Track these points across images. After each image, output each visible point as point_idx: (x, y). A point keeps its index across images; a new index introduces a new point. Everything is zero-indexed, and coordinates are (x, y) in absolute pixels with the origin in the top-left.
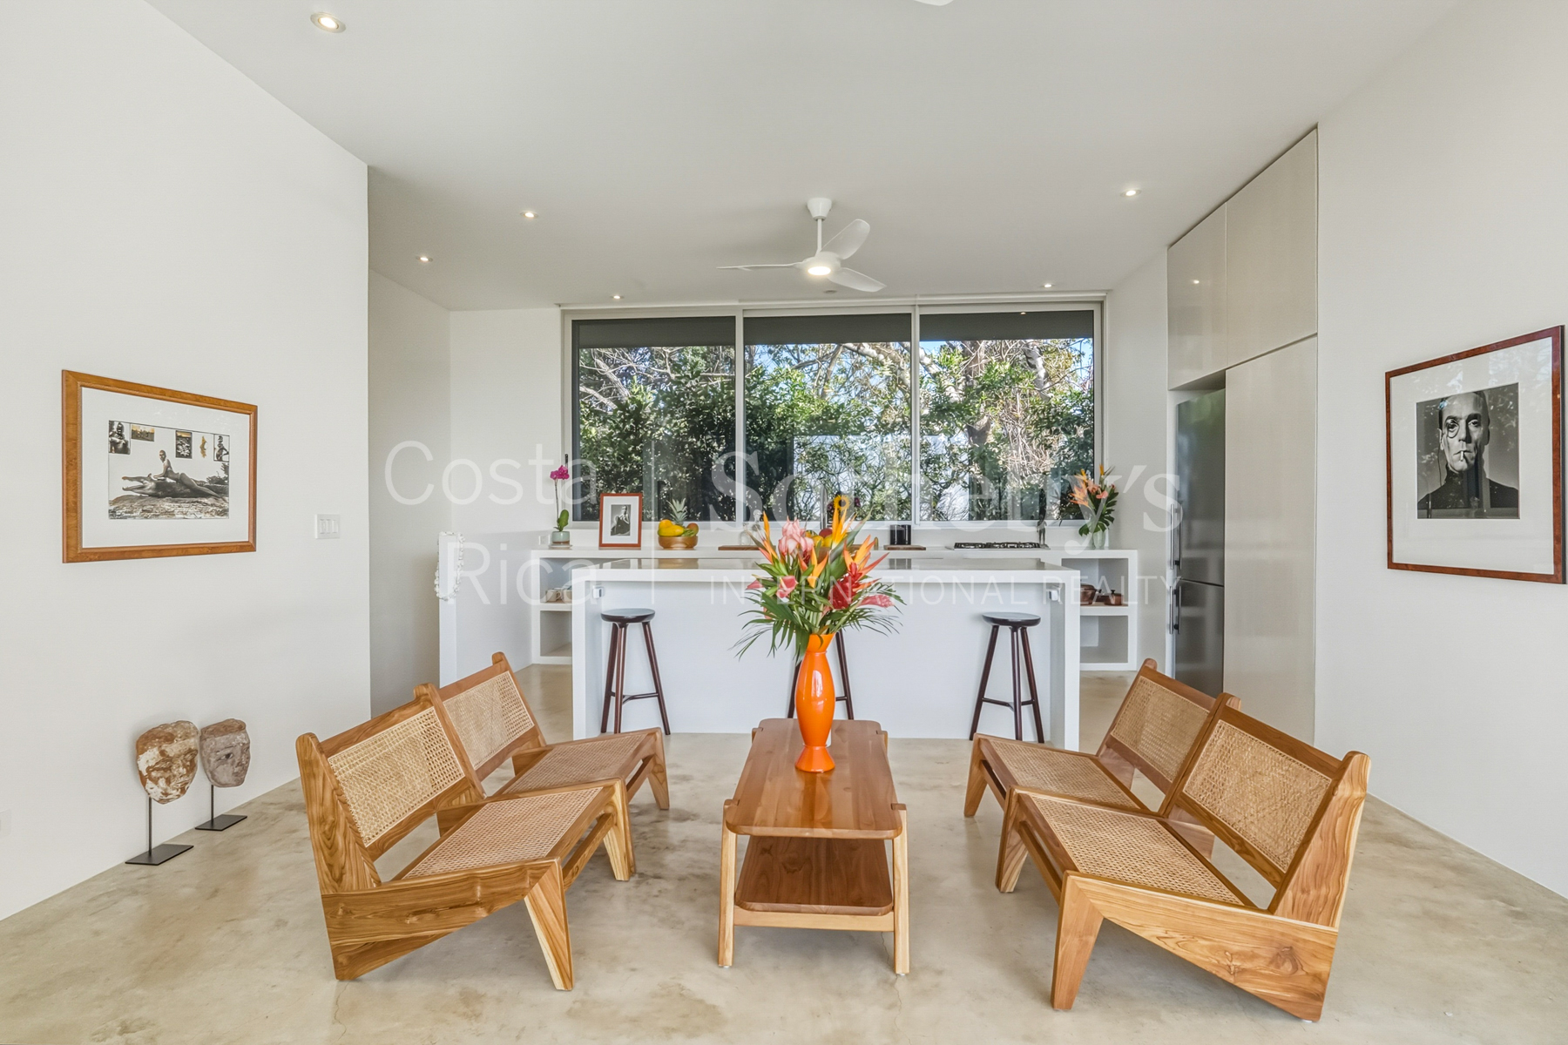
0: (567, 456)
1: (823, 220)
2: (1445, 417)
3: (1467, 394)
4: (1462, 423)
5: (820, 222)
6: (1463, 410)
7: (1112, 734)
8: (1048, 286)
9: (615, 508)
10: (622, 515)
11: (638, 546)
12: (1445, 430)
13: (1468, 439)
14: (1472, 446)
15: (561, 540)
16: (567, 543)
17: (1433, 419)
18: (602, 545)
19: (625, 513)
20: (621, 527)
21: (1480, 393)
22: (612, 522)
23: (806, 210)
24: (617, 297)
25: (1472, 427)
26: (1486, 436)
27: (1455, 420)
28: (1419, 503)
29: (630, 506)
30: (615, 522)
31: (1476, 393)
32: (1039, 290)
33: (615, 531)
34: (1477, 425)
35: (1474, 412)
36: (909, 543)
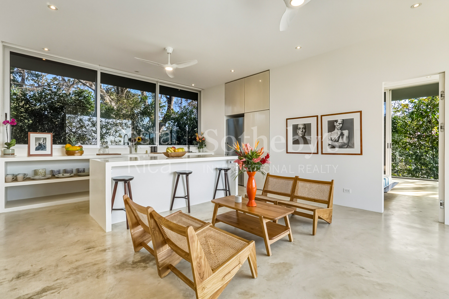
0: (6, 114)
1: (170, 54)
2: (298, 127)
3: (302, 124)
4: (301, 129)
5: (169, 54)
6: (302, 127)
7: (265, 189)
8: (193, 85)
9: (37, 139)
10: (41, 142)
11: (51, 155)
12: (298, 130)
13: (302, 131)
14: (303, 133)
15: (10, 153)
16: (13, 154)
17: (296, 128)
18: (29, 155)
19: (43, 141)
20: (41, 147)
21: (305, 124)
22: (36, 145)
23: (165, 49)
24: (46, 49)
25: (303, 129)
26: (305, 131)
27: (300, 128)
28: (293, 142)
29: (46, 138)
30: (38, 145)
31: (304, 124)
32: (191, 86)
33: (37, 149)
34: (304, 129)
35: (304, 127)
36: (157, 152)
